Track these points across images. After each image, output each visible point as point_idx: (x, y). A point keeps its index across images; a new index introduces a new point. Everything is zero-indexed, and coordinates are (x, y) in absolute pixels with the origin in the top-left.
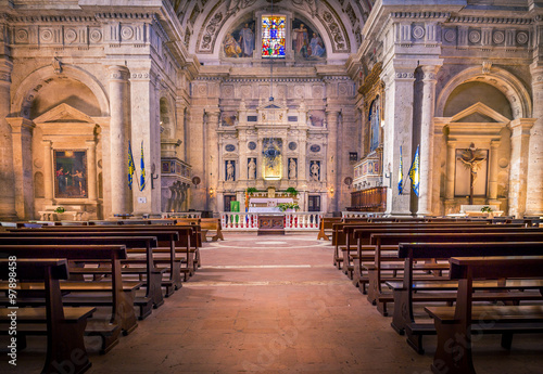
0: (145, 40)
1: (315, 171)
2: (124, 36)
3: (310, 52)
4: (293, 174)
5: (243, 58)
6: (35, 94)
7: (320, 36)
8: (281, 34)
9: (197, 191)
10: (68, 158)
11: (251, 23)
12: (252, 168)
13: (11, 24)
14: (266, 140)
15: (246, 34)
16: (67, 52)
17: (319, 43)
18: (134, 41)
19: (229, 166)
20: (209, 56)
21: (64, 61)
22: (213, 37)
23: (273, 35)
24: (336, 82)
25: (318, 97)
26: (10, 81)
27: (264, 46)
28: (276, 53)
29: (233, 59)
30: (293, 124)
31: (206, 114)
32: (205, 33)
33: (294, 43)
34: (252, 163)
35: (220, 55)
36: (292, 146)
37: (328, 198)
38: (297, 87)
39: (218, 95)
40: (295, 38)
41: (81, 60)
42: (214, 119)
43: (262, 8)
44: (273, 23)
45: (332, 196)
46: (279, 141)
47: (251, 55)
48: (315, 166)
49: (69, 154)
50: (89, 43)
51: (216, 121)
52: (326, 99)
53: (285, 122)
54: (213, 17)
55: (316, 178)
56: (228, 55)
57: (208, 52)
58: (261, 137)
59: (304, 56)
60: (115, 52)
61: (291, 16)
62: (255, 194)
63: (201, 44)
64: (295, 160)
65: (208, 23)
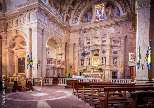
0: (36, 17)
1: (115, 62)
2: (31, 18)
3: (114, 15)
4: (104, 63)
5: (88, 23)
6: (13, 42)
7: (118, 8)
8: (103, 11)
9: (71, 71)
10: (21, 60)
11: (91, 10)
12: (88, 61)
13: (7, 22)
14: (93, 51)
15: (89, 14)
16: (18, 27)
17: (117, 11)
18: (33, 18)
19: (82, 61)
20: (76, 24)
21: (18, 30)
22: (77, 18)
23: (100, 12)
24: (124, 24)
25: (117, 32)
26: (7, 38)
27: (97, 17)
28: (101, 19)
29: (84, 24)
30: (104, 43)
31: (74, 44)
32: (75, 17)
33: (107, 13)
34: (88, 60)
35: (80, 23)
36: (104, 52)
37: (120, 72)
38: (108, 30)
39: (78, 37)
40: (107, 11)
41: (22, 29)
42: (77, 46)
43: (95, 3)
44: (100, 8)
45: (122, 71)
46: (98, 50)
47: (91, 21)
48: (115, 60)
49: (21, 59)
50: (23, 23)
51: (78, 46)
52: (119, 32)
53: (100, 43)
54: (78, 11)
55: (115, 64)
56: (82, 23)
57: (76, 23)
58: (91, 50)
59: (111, 17)
60: (28, 24)
61: (106, 3)
62: (86, 71)
63: (74, 20)
64: (105, 57)
65: (76, 13)
